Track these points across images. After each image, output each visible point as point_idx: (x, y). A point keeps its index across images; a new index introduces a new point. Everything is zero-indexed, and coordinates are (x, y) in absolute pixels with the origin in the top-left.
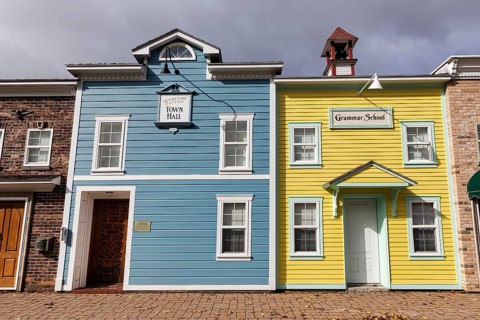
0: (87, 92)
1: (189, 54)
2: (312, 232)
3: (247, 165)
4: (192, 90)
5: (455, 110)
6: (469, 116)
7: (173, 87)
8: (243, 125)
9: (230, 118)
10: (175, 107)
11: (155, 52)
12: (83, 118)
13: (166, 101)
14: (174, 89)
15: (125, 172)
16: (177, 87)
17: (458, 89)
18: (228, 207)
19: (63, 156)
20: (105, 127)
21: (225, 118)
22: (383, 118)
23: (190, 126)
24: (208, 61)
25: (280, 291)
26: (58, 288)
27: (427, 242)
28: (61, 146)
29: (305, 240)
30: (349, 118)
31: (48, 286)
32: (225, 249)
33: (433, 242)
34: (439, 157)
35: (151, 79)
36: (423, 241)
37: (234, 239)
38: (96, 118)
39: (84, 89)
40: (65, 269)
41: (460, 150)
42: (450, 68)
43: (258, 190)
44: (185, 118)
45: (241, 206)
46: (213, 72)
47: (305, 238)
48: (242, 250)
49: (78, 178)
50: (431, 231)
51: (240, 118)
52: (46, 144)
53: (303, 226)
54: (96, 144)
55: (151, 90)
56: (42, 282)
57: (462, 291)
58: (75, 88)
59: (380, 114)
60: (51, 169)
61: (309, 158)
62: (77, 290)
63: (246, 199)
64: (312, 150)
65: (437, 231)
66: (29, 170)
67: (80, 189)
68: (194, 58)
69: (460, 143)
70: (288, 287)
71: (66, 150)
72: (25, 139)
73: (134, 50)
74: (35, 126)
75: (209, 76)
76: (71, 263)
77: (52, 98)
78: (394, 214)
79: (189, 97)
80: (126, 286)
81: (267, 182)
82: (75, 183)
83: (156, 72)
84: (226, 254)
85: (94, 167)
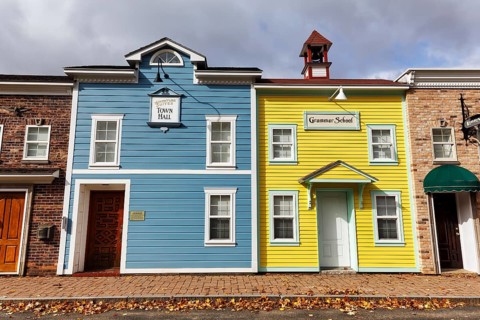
0: (83, 92)
1: (177, 60)
2: (290, 221)
3: (231, 161)
4: (181, 93)
5: (413, 116)
6: (426, 121)
7: (163, 90)
8: (227, 125)
9: (215, 119)
10: (166, 109)
11: (146, 57)
12: (80, 116)
13: (157, 103)
14: (164, 93)
15: (120, 167)
16: (167, 90)
17: (416, 96)
18: (214, 198)
19: (61, 152)
20: (101, 125)
21: (211, 119)
22: (350, 121)
23: (180, 126)
24: (195, 68)
25: (260, 273)
26: (59, 271)
27: (390, 231)
28: (59, 142)
29: (283, 228)
30: (322, 121)
31: (49, 271)
32: (212, 237)
33: (395, 231)
34: (400, 157)
35: (143, 82)
36: (387, 229)
37: (220, 227)
38: (93, 117)
39: (80, 90)
40: (66, 254)
41: (417, 151)
42: (408, 79)
43: (241, 184)
44: (174, 119)
45: (226, 198)
46: (199, 77)
47: (283, 226)
48: (228, 237)
49: (76, 171)
50: (393, 221)
51: (224, 119)
52: (44, 139)
53: (282, 216)
54: (93, 140)
55: (144, 92)
56: (44, 267)
57: (419, 274)
58: (72, 88)
59: (349, 117)
60: (50, 163)
61: (287, 155)
62: (76, 274)
63: (231, 192)
64: (289, 149)
65: (398, 222)
66: (28, 163)
67: (78, 182)
68: (182, 64)
69: (418, 144)
70: (269, 270)
71: (64, 145)
72: (23, 134)
73: (126, 56)
74: (33, 123)
75: (196, 81)
76: (70, 250)
77: (49, 97)
78: (361, 206)
79: (177, 100)
80: (123, 270)
81: (249, 177)
82: (74, 177)
83: (147, 76)
84: (213, 241)
85: (91, 162)
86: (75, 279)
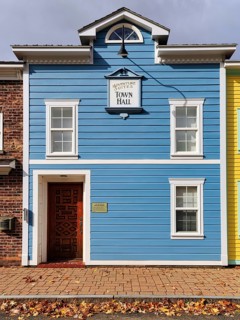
0: (34, 75)
1: (135, 36)
3: (198, 150)
4: (141, 75)
7: (121, 71)
8: (193, 111)
9: (181, 103)
10: (125, 93)
11: (101, 33)
12: (33, 102)
13: (115, 86)
14: (122, 74)
15: (79, 157)
16: (126, 71)
18: (180, 190)
20: (55, 112)
21: (175, 104)
23: (140, 111)
24: (156, 44)
25: (231, 266)
26: (24, 262)
28: (12, 131)
31: (14, 261)
32: (178, 230)
35: (99, 63)
37: (186, 220)
38: (46, 103)
39: (30, 73)
40: (30, 246)
43: (210, 175)
44: (135, 103)
45: (194, 189)
46: (161, 55)
48: (195, 230)
49: (34, 162)
51: (191, 103)
54: (49, 128)
55: (100, 74)
56: (8, 258)
58: (22, 71)
60: (5, 153)
62: (41, 265)
63: (199, 183)
67: (36, 173)
68: (141, 40)
71: (18, 135)
73: (80, 31)
75: (158, 60)
76: (33, 242)
79: (138, 82)
81: (217, 167)
82: (31, 168)
83: (103, 55)
84: (180, 233)
85: (48, 152)
86: (41, 271)
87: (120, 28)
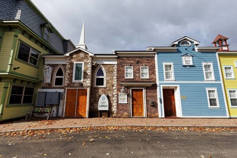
0: (159, 55)
1: (188, 44)
3: (213, 78)
4: (192, 55)
8: (209, 66)
9: (206, 64)
10: (188, 60)
11: (179, 43)
12: (159, 63)
13: (184, 58)
14: (186, 55)
15: (175, 81)
18: (209, 91)
19: (153, 75)
20: (166, 66)
21: (204, 64)
23: (193, 66)
25: (230, 118)
26: (160, 116)
28: (152, 72)
31: (155, 116)
32: (211, 105)
35: (178, 51)
37: (213, 102)
38: (163, 63)
43: (218, 86)
44: (191, 64)
45: (214, 91)
47: (233, 101)
48: (216, 105)
49: (161, 82)
51: (209, 64)
52: (146, 71)
54: (164, 71)
55: (180, 55)
56: (153, 115)
58: (155, 54)
60: (150, 79)
63: (215, 89)
66: (142, 79)
67: (162, 86)
68: (190, 45)
71: (154, 73)
72: (139, 69)
74: (142, 65)
75: (197, 51)
77: (146, 57)
79: (191, 57)
80: (178, 116)
82: (160, 84)
83: (179, 49)
84: (211, 107)
85: (165, 79)
86: (165, 119)
87: (184, 41)
